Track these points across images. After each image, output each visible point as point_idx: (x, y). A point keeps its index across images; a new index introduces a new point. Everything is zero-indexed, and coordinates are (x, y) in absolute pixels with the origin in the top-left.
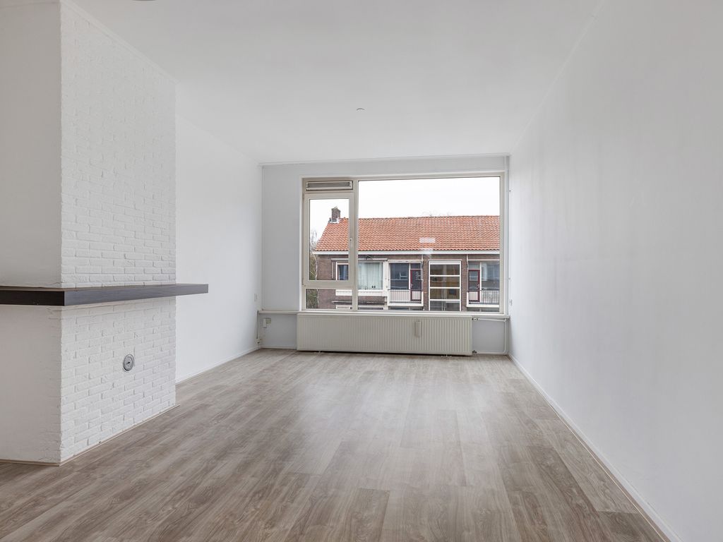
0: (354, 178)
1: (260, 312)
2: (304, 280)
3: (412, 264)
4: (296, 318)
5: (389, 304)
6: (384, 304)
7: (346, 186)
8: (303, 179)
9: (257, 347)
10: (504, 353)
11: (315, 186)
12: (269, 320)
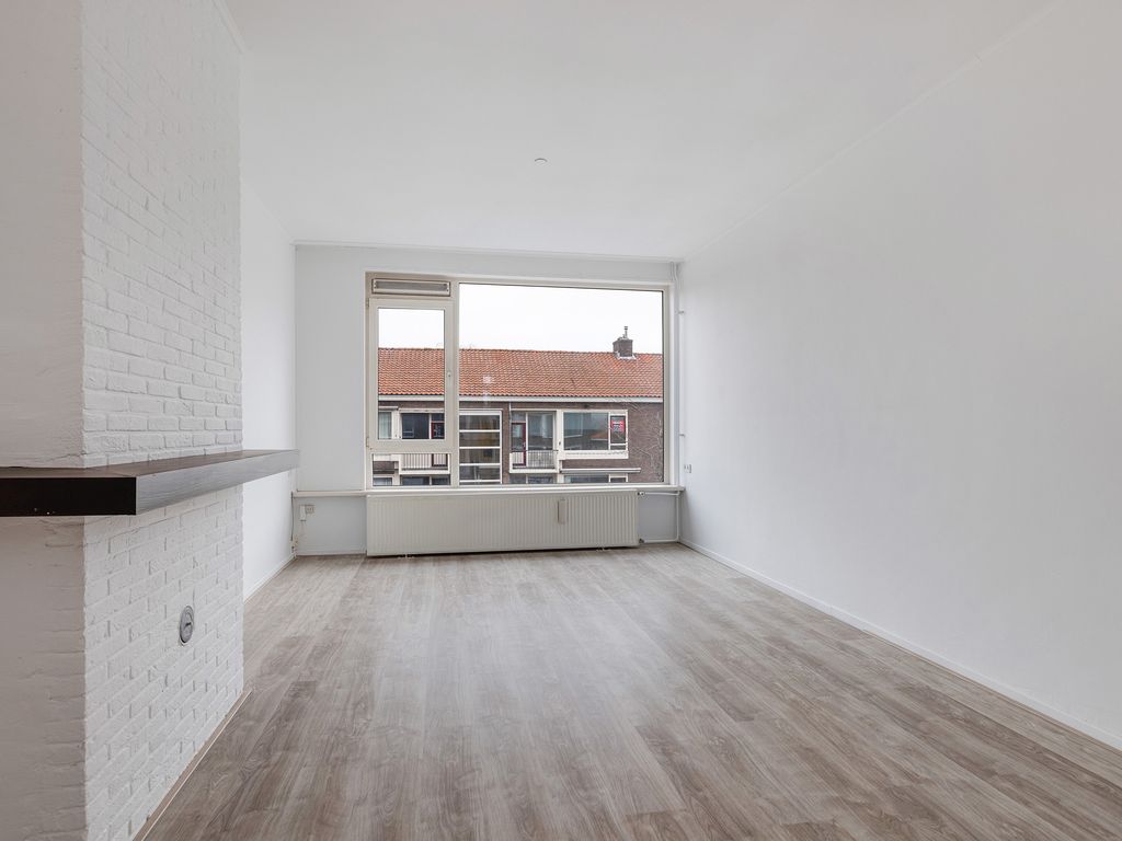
0: (454, 279)
1: (297, 495)
2: (370, 439)
3: (433, 414)
4: (365, 501)
5: (401, 472)
6: (393, 473)
7: (440, 289)
8: (367, 274)
9: (291, 556)
10: (677, 539)
11: (387, 286)
12: (310, 508)
